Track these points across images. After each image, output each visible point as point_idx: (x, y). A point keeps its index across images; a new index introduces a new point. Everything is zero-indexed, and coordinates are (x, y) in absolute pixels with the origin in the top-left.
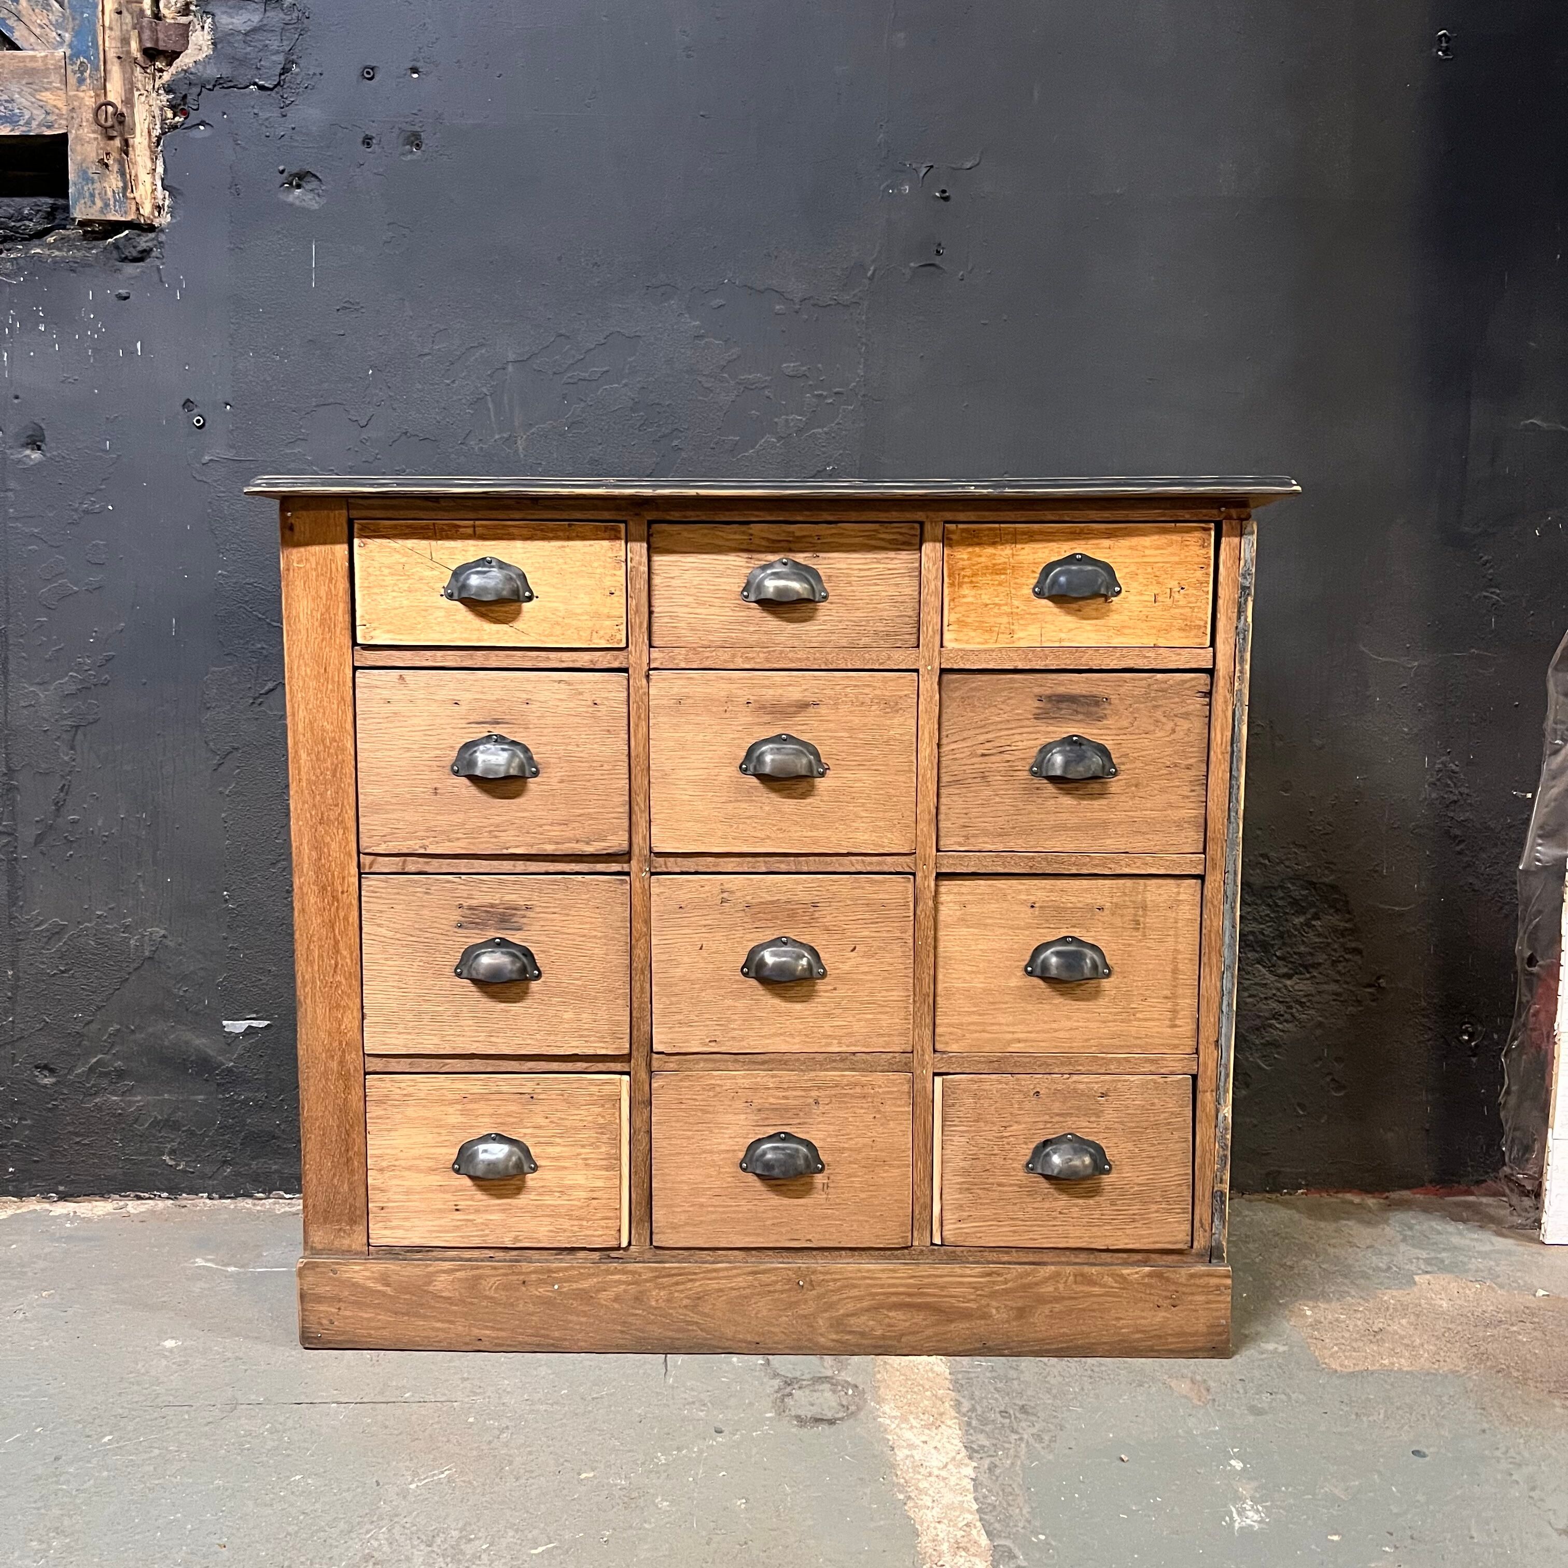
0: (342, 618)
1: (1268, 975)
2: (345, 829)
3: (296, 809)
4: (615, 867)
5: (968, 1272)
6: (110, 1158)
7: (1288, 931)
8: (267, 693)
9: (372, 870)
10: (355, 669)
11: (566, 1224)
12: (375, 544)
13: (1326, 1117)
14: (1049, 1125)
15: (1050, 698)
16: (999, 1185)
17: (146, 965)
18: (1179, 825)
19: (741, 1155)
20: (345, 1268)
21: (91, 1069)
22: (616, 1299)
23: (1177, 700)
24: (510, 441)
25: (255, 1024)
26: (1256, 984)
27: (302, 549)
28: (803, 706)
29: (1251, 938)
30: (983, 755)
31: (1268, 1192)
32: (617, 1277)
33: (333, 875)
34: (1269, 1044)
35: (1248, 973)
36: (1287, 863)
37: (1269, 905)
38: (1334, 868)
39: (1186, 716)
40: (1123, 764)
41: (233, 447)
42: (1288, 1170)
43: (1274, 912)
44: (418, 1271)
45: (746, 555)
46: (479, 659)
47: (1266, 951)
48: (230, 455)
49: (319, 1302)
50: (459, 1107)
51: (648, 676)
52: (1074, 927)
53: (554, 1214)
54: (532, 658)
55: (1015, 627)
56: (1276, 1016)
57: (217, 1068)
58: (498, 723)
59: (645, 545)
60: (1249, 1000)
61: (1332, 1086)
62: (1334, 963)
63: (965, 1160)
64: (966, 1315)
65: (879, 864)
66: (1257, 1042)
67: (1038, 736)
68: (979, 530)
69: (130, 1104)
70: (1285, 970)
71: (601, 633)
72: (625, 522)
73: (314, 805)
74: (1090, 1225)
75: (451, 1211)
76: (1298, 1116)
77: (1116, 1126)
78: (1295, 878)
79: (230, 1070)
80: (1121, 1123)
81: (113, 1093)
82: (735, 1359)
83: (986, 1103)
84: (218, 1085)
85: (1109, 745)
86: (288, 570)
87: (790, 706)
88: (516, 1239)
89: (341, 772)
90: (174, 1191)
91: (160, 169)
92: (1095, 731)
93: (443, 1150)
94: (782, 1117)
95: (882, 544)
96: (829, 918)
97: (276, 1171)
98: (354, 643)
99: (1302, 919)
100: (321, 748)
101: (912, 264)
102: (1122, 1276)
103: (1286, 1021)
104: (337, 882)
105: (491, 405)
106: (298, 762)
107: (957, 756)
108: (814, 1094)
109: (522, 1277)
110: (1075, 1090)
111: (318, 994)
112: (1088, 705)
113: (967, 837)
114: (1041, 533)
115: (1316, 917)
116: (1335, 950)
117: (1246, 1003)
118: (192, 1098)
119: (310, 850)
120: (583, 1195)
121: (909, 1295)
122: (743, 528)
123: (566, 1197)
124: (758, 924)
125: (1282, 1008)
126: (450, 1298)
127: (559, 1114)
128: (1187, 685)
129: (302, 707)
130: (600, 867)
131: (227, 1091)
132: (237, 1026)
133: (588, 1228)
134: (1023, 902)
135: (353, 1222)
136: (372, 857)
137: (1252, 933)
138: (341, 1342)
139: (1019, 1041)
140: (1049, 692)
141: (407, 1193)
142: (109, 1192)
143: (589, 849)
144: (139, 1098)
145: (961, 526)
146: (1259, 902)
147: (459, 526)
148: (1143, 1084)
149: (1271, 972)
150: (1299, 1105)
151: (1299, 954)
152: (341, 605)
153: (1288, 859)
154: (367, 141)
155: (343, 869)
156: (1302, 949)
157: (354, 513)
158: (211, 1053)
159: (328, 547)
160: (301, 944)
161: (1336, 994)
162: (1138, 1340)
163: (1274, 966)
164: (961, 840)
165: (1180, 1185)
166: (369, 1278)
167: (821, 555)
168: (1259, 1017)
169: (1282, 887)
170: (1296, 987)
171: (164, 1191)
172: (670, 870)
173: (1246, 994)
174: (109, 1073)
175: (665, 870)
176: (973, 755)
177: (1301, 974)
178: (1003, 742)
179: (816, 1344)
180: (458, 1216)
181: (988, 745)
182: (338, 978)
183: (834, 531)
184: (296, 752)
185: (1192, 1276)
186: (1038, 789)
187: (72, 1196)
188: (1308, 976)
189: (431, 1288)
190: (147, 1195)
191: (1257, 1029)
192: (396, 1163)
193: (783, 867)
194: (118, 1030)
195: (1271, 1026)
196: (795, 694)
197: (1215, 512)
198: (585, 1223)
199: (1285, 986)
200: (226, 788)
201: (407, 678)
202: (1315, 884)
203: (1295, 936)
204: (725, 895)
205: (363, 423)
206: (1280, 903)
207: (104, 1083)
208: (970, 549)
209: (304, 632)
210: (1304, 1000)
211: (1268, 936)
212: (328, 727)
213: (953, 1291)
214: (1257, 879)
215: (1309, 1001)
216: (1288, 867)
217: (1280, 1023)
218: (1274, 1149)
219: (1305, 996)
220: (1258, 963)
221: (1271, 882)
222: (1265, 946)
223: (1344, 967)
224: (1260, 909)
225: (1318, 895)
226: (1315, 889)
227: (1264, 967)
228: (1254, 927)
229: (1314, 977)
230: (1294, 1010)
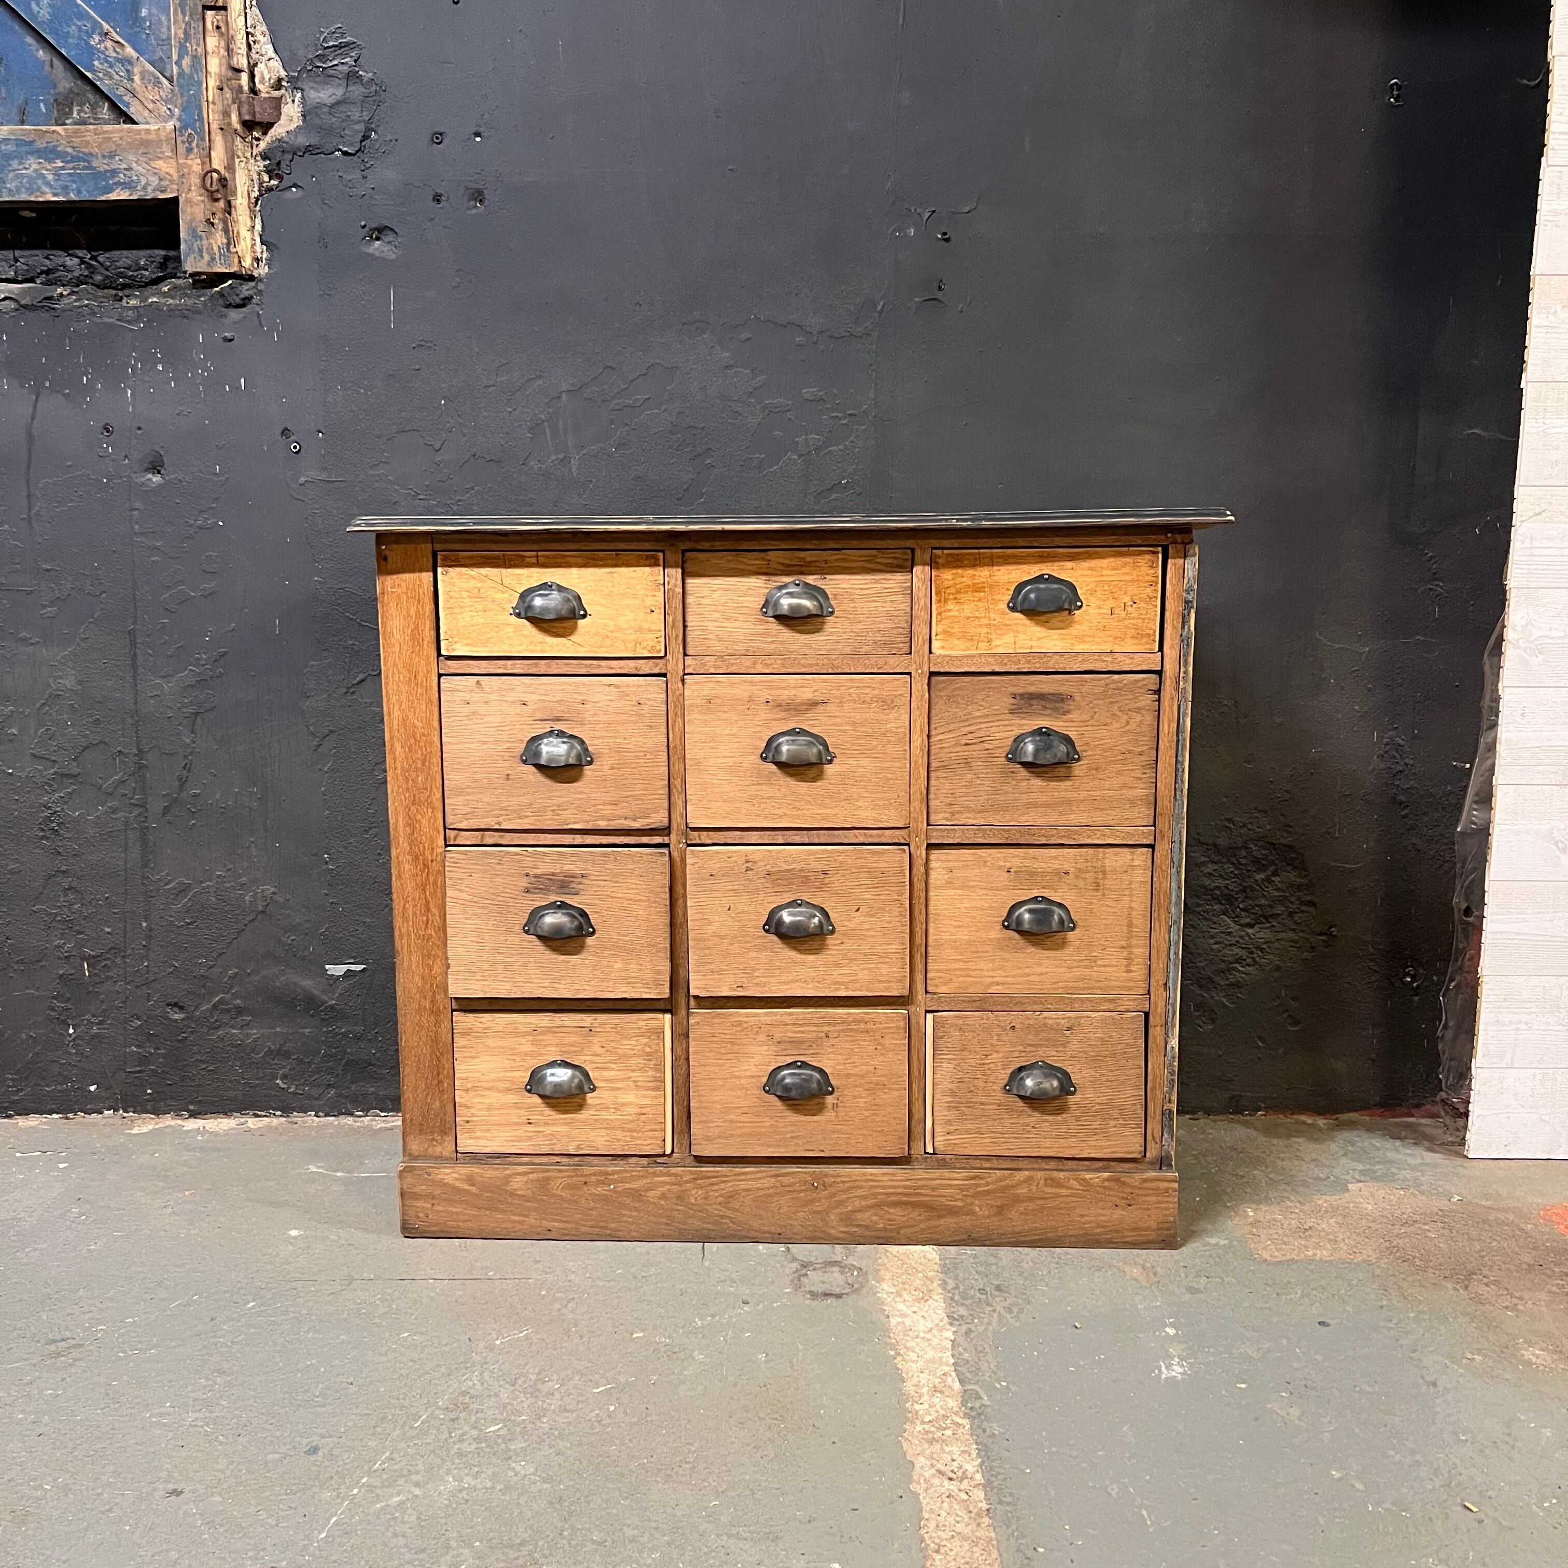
0: (429, 634)
1: (1232, 924)
2: (433, 809)
3: (392, 791)
4: (658, 840)
5: (956, 1175)
6: (231, 1082)
7: (1251, 886)
8: (358, 684)
9: (456, 843)
10: (440, 675)
11: (620, 1134)
12: (454, 572)
13: (1283, 1049)
14: (1023, 1054)
15: (1022, 696)
16: (982, 1104)
17: (259, 917)
18: (1133, 803)
19: (765, 1080)
20: (437, 1171)
21: (215, 1007)
22: (663, 1197)
23: (1131, 697)
24: (565, 461)
25: (353, 967)
26: (1221, 932)
27: (395, 577)
28: (814, 704)
29: (1218, 892)
30: (967, 744)
31: (1231, 1113)
32: (662, 1179)
33: (424, 847)
34: (1232, 984)
35: (1215, 923)
36: (1249, 826)
37: (1233, 863)
38: (1292, 830)
39: (1138, 710)
40: (1085, 751)
41: (325, 469)
42: (1249, 1094)
43: (1238, 869)
44: (497, 1173)
45: (764, 578)
46: (543, 667)
47: (1231, 904)
48: (323, 476)
49: (417, 1199)
50: (530, 1038)
51: (683, 680)
52: (1043, 888)
53: (610, 1126)
54: (586, 666)
55: (993, 636)
56: (1239, 960)
57: (321, 1006)
58: (559, 720)
59: (680, 570)
60: (1216, 946)
61: (1288, 1021)
62: (1291, 914)
63: (952, 1082)
64: (952, 1212)
65: (879, 836)
66: (1222, 983)
67: (1013, 728)
68: (964, 555)
69: (248, 1036)
70: (1248, 920)
71: (644, 644)
72: (663, 551)
73: (408, 789)
74: (1059, 1137)
75: (524, 1124)
76: (1258, 1047)
77: (1080, 1055)
78: (1257, 839)
79: (332, 1007)
80: (1085, 1052)
81: (233, 1027)
82: (761, 1246)
83: (970, 1035)
84: (323, 1019)
85: (1073, 735)
86: (383, 593)
87: (802, 704)
88: (578, 1147)
89: (429, 762)
90: (286, 1110)
91: (258, 227)
92: (1061, 724)
93: (517, 1074)
94: (798, 1049)
95: (879, 567)
96: (837, 884)
97: (373, 1093)
98: (439, 654)
99: (1262, 876)
100: (413, 741)
101: (917, 299)
102: (1085, 1180)
103: (1249, 965)
104: (427, 853)
105: (547, 430)
106: (394, 753)
107: (944, 745)
108: (826, 1029)
109: (583, 1179)
110: (1045, 1025)
111: (413, 944)
112: (1055, 701)
113: (953, 814)
114: (1014, 556)
115: (1275, 874)
116: (1292, 903)
117: (1213, 950)
118: (300, 1031)
119: (405, 826)
120: (634, 1110)
121: (906, 1195)
122: (762, 555)
123: (619, 1113)
124: (776, 889)
125: (1243, 953)
126: (524, 1196)
127: (613, 1044)
128: (1139, 684)
129: (396, 708)
130: (645, 840)
131: (329, 1024)
132: (338, 970)
133: (637, 1138)
134: (1000, 868)
135: (443, 1132)
136: (456, 832)
137: (1218, 888)
138: (435, 1232)
139: (998, 984)
140: (1021, 691)
141: (488, 1109)
142: (232, 1111)
143: (636, 825)
144: (255, 1031)
145: (945, 551)
146: (1224, 860)
147: (525, 557)
148: (1103, 1020)
149: (1235, 922)
150: (1260, 1038)
151: (1260, 906)
152: (428, 622)
153: (1251, 823)
154: (437, 198)
155: (432, 842)
156: (1263, 901)
157: (438, 547)
158: (316, 993)
159: (417, 574)
160: (399, 904)
161: (1293, 941)
162: (1098, 1234)
163: (1237, 917)
164: (947, 815)
165: (1134, 1104)
166: (456, 1179)
167: (828, 577)
168: (1224, 961)
169: (1246, 848)
170: (1257, 936)
171: (278, 1110)
172: (703, 842)
173: (1213, 941)
174: (229, 1010)
175: (699, 842)
176: (957, 744)
177: (1262, 923)
178: (982, 733)
179: (830, 1235)
180: (531, 1128)
181: (970, 736)
182: (429, 932)
183: (838, 557)
184: (392, 745)
185: (1145, 1180)
186: (1013, 772)
187: (200, 1114)
188: (1268, 925)
189: (508, 1188)
190: (263, 1113)
191: (1223, 972)
192: (479, 1084)
193: (798, 839)
194: (237, 973)
195: (1235, 969)
196: (807, 694)
197: (1163, 537)
198: (635, 1134)
199: (1248, 935)
200: (324, 765)
201: (482, 683)
202: (1273, 844)
203: (1257, 891)
204: (749, 865)
205: (437, 447)
206: (1242, 861)
207: (226, 1018)
208: (954, 571)
209: (397, 645)
210: (1264, 946)
211: (1233, 891)
212: (419, 724)
213: (942, 1192)
214: (1223, 841)
215: (1269, 947)
216: (1250, 830)
217: (1243, 967)
218: (1237, 1076)
219: (1265, 943)
220: (1224, 914)
221: (1235, 843)
222: (1230, 899)
223: (1300, 918)
224: (1225, 867)
225: (1277, 854)
226: (1274, 849)
227: (1229, 917)
228: (1220, 882)
229: (1273, 926)
230: (1255, 955)
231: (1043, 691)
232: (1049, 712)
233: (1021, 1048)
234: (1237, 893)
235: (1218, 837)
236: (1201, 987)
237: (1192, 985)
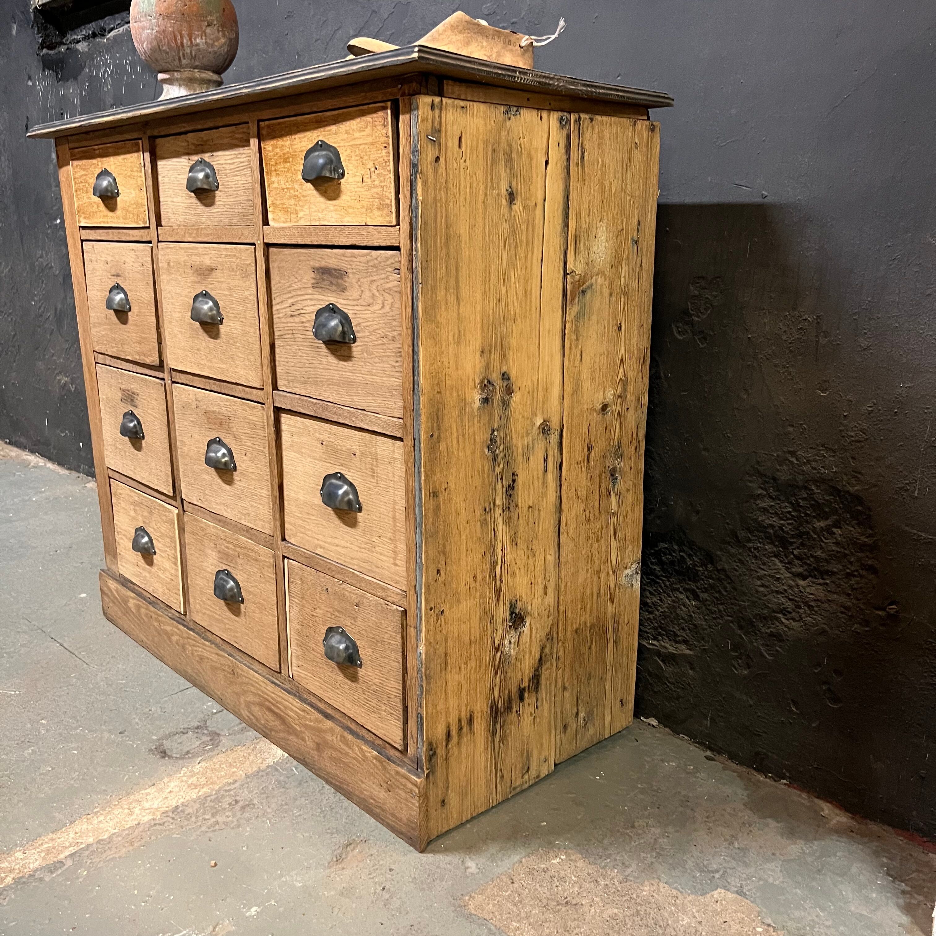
1: (783, 570)
2: (89, 335)
4: (159, 374)
7: (808, 533)
9: (98, 361)
10: (82, 241)
11: (166, 590)
13: (818, 722)
14: (332, 616)
15: (319, 270)
19: (214, 577)
20: (108, 581)
22: (177, 643)
23: (384, 276)
26: (769, 575)
27: (62, 170)
28: (210, 270)
29: (771, 531)
30: (291, 316)
32: (176, 630)
33: (90, 363)
34: (772, 635)
35: (764, 564)
36: (814, 464)
37: (791, 503)
38: (862, 478)
39: (389, 291)
40: (359, 332)
42: (775, 757)
43: (796, 510)
45: (187, 157)
47: (785, 548)
50: (133, 507)
51: (158, 247)
52: (342, 465)
53: (162, 583)
55: (298, 208)
56: (784, 611)
58: (117, 276)
60: (762, 589)
61: (827, 695)
62: (849, 576)
63: (299, 623)
64: (295, 732)
65: (250, 393)
66: (763, 630)
67: (315, 302)
70: (801, 570)
71: (140, 217)
72: (141, 138)
73: (82, 321)
74: (354, 702)
75: (136, 563)
76: (790, 711)
77: (363, 632)
78: (821, 481)
80: (367, 632)
83: (306, 587)
85: (350, 313)
86: (61, 182)
87: (206, 270)
92: (342, 301)
93: (131, 530)
94: (227, 560)
96: (234, 429)
98: (78, 225)
99: (822, 524)
103: (794, 619)
104: (91, 366)
107: (279, 315)
108: (238, 549)
110: (345, 595)
111: (94, 429)
112: (337, 277)
113: (289, 382)
115: (837, 524)
116: (851, 563)
117: (757, 592)
119: (84, 347)
120: (169, 576)
121: (273, 705)
122: (185, 137)
123: (165, 575)
124: (208, 427)
125: (790, 605)
127: (159, 524)
128: (388, 262)
130: (154, 373)
133: (172, 595)
134: (318, 439)
135: (113, 556)
136: (97, 353)
137: (772, 526)
139: (320, 547)
140: (317, 265)
141: (125, 549)
146: (782, 498)
147: (95, 150)
149: (787, 569)
150: (794, 702)
151: (815, 557)
153: (815, 461)
155: (91, 359)
156: (819, 553)
161: (845, 608)
162: (371, 804)
163: (789, 563)
166: (114, 589)
167: (215, 154)
168: (767, 607)
169: (806, 488)
170: (808, 590)
172: (179, 381)
173: (759, 583)
175: (176, 380)
177: (815, 577)
178: (300, 306)
179: (241, 714)
180: (138, 568)
181: (294, 308)
183: (217, 134)
185: (397, 773)
186: (316, 348)
188: (821, 581)
191: (765, 618)
192: (121, 531)
193: (215, 388)
195: (777, 619)
196: (207, 262)
197: (396, 90)
198: (170, 592)
199: (798, 586)
201: (94, 247)
202: (839, 491)
203: (814, 539)
204: (197, 402)
206: (802, 503)
210: (812, 603)
211: (788, 533)
213: (290, 713)
214: (784, 475)
215: (818, 606)
216: (814, 469)
217: (787, 619)
218: (766, 733)
219: (815, 600)
220: (776, 556)
221: (796, 480)
222: (784, 543)
223: (858, 583)
224: (783, 505)
225: (842, 503)
226: (839, 496)
227: (781, 562)
228: (775, 521)
229: (827, 584)
230: (801, 611)
231: (331, 266)
232: (334, 288)
233: (331, 610)
234: (793, 537)
235: (778, 470)
236: (741, 628)
237: (732, 622)
